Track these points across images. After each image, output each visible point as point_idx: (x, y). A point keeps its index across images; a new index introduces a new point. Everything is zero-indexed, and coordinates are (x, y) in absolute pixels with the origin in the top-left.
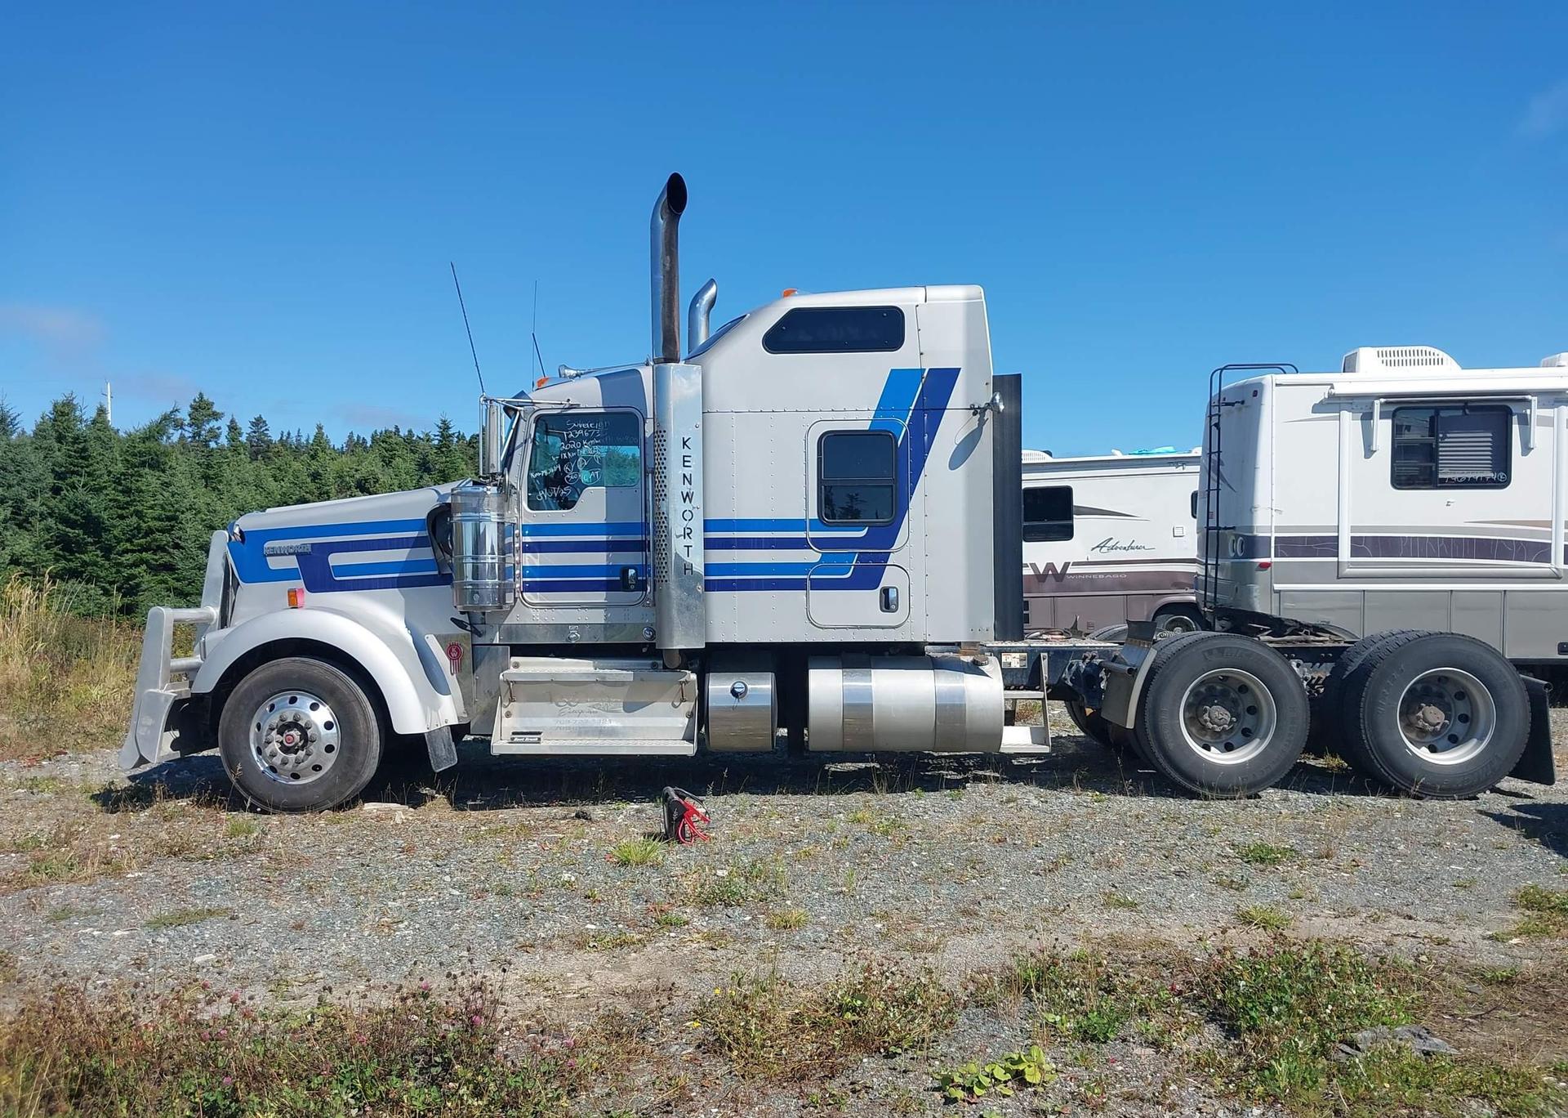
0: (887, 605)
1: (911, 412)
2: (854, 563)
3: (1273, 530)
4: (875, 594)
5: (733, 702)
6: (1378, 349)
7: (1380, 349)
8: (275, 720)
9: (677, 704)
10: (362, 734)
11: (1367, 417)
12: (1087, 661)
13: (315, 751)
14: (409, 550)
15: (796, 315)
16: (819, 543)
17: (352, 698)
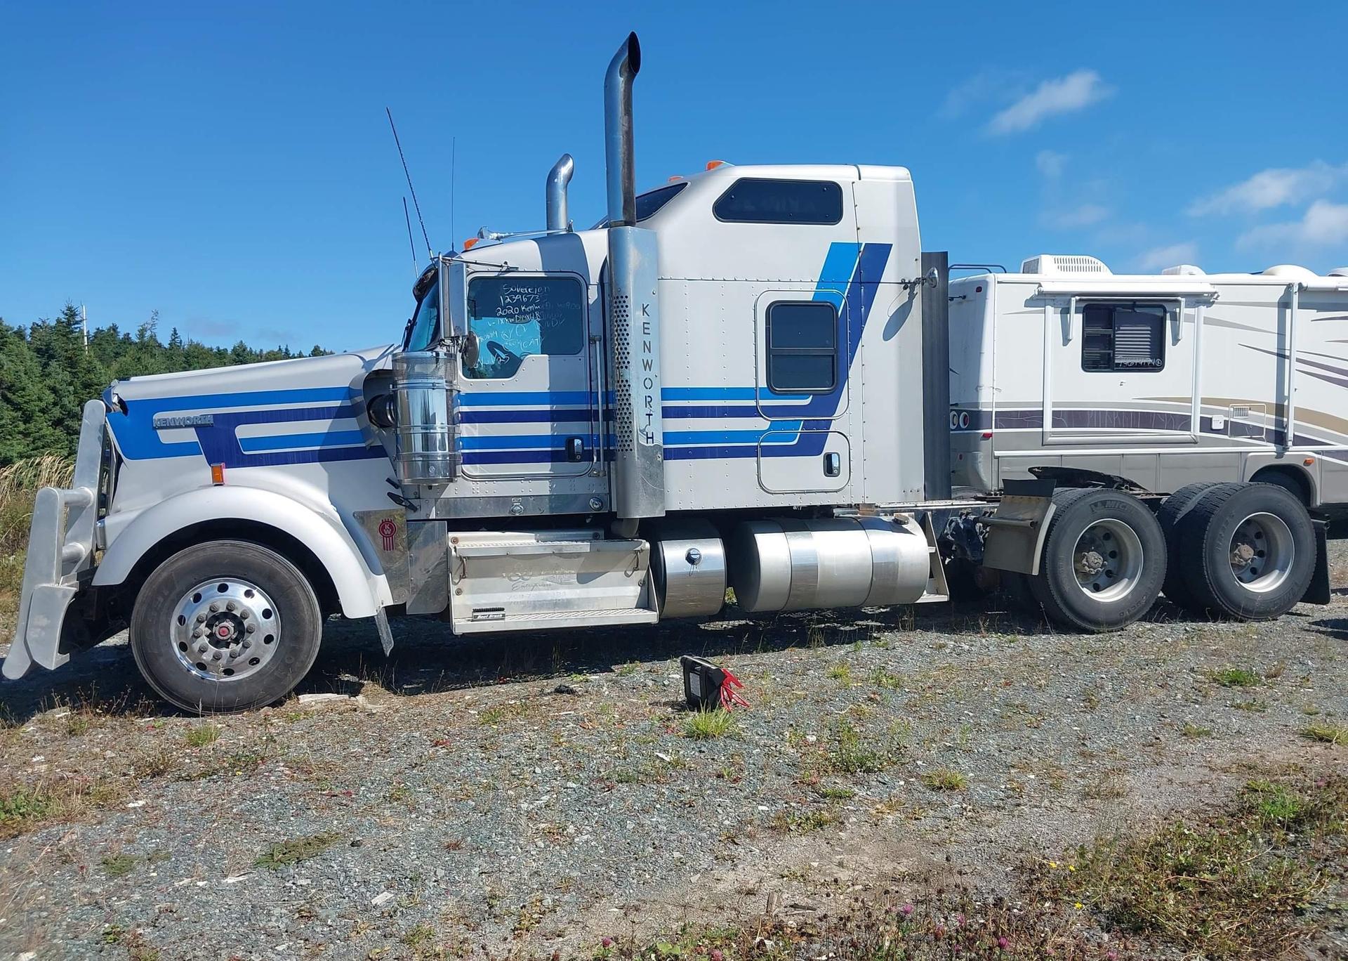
0: (829, 470)
1: (849, 284)
2: (800, 431)
3: (994, 405)
4: (820, 459)
5: (688, 567)
6: (1054, 256)
7: (1057, 257)
8: (203, 610)
9: (629, 573)
10: (307, 621)
11: (1065, 311)
12: (963, 517)
13: (253, 643)
14: (331, 420)
15: (743, 184)
16: (769, 412)
17: (294, 583)
